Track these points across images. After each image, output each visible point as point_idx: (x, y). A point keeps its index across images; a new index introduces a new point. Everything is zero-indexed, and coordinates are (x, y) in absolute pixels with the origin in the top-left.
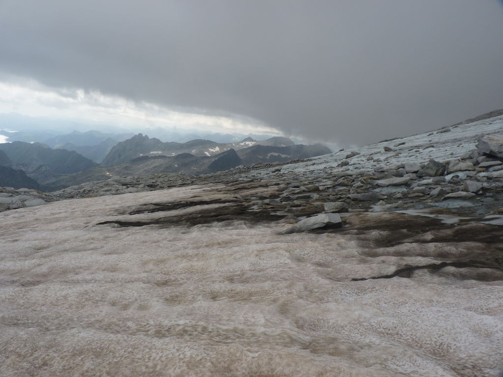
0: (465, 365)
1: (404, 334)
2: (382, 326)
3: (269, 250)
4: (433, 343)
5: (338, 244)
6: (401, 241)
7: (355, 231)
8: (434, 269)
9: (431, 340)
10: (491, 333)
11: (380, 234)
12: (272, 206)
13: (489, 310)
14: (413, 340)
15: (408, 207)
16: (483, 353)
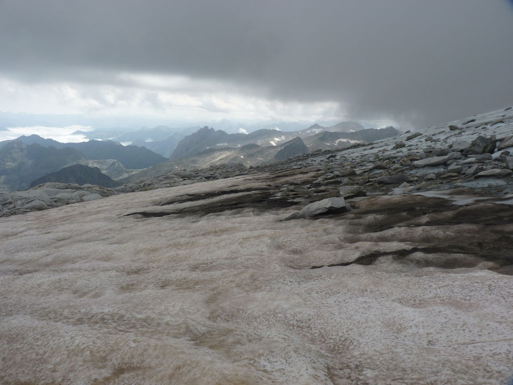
0: (350, 364)
1: (315, 328)
2: (296, 318)
3: (254, 237)
4: (338, 338)
5: (325, 230)
6: (393, 226)
7: (352, 215)
8: (401, 255)
9: (337, 335)
10: (405, 328)
11: (375, 219)
12: (296, 193)
13: (422, 302)
14: (320, 333)
15: (431, 188)
16: (377, 351)
